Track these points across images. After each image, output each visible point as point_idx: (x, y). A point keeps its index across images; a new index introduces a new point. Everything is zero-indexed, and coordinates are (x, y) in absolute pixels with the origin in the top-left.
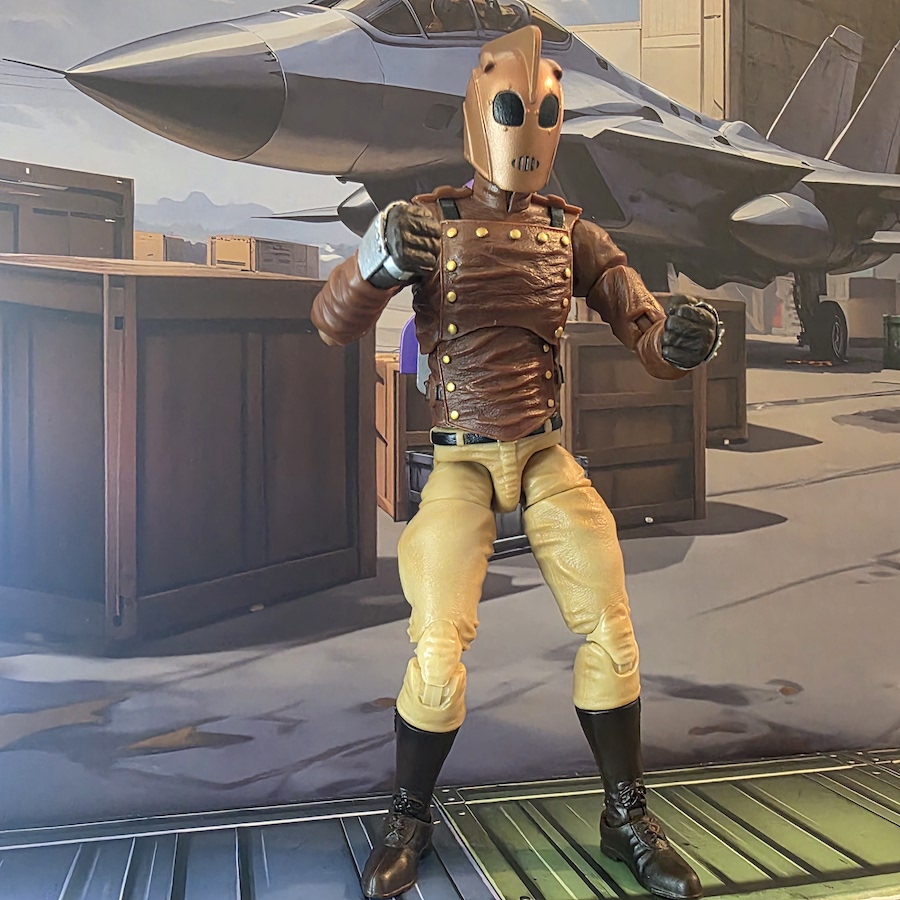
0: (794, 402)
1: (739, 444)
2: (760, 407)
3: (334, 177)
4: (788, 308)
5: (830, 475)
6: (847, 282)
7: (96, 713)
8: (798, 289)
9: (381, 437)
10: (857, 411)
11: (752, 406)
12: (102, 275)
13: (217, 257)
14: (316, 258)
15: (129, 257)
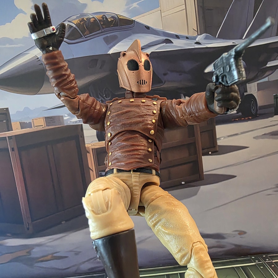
0: (237, 134)
1: (215, 153)
2: (222, 139)
5: (254, 158)
6: (256, 85)
7: (27, 252)
9: (91, 169)
10: (264, 133)
11: (219, 139)
12: (6, 137)
13: (35, 125)
14: (63, 118)
15: (12, 130)
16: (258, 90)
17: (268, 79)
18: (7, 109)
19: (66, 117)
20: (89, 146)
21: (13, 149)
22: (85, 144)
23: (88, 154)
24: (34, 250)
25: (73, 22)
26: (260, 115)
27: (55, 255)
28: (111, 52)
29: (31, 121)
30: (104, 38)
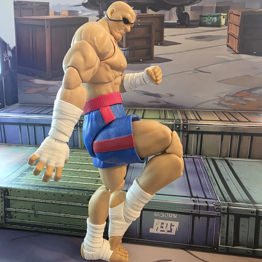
0: (175, 35)
1: (162, 44)
2: (167, 37)
4: (175, 15)
5: (183, 51)
6: (190, 7)
7: (46, 89)
8: (178, 10)
10: (191, 37)
11: (165, 36)
12: (45, 19)
13: (62, 14)
14: (78, 13)
15: (49, 15)
16: (191, 11)
17: (197, 5)
18: (48, 3)
19: (80, 12)
21: (48, 27)
24: (50, 88)
26: (190, 25)
29: (60, 12)
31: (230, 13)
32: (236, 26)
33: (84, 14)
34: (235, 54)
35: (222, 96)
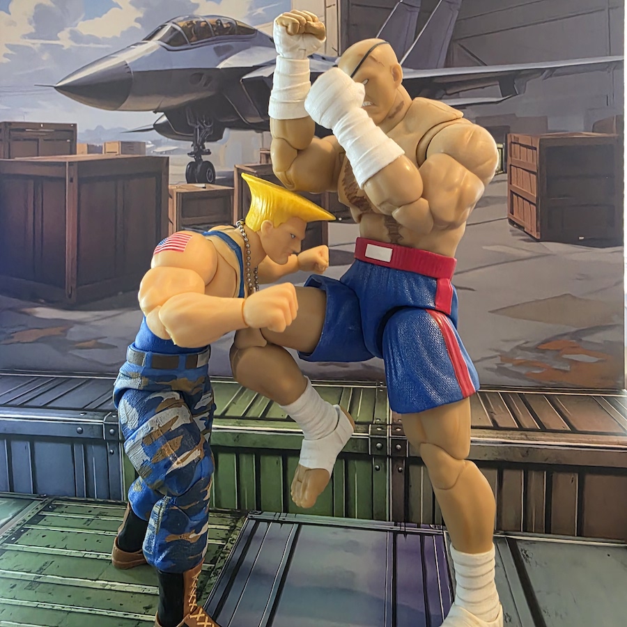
1: (347, 219)
3: (152, 112)
7: (61, 331)
9: (171, 222)
12: (65, 162)
13: (107, 151)
14: (144, 147)
15: (75, 154)
18: (75, 125)
19: (148, 144)
20: (173, 188)
21: (71, 180)
22: (168, 184)
23: (170, 199)
24: (72, 330)
25: (179, 23)
27: (99, 341)
28: (221, 66)
29: (103, 145)
30: (215, 48)
31: (512, 142)
32: (527, 173)
33: (159, 150)
34: (532, 241)
35: (507, 348)
